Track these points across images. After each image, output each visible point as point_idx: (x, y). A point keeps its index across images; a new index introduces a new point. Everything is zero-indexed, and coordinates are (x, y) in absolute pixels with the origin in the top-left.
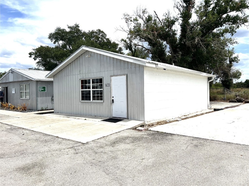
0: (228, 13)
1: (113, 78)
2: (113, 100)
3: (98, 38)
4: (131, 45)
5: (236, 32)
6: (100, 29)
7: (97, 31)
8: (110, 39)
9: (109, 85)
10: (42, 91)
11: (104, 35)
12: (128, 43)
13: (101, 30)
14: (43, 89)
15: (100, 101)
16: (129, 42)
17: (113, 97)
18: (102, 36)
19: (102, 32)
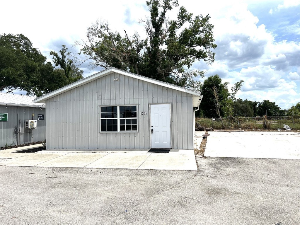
0: (194, 47)
1: (152, 106)
2: (152, 130)
3: (18, 46)
4: (64, 61)
5: (191, 65)
6: (23, 34)
7: (18, 36)
8: (38, 50)
9: (146, 113)
10: (3, 119)
11: (28, 43)
12: (60, 59)
13: (25, 36)
14: (4, 117)
15: (126, 131)
16: (61, 57)
17: (152, 127)
18: (25, 43)
19: (26, 38)
